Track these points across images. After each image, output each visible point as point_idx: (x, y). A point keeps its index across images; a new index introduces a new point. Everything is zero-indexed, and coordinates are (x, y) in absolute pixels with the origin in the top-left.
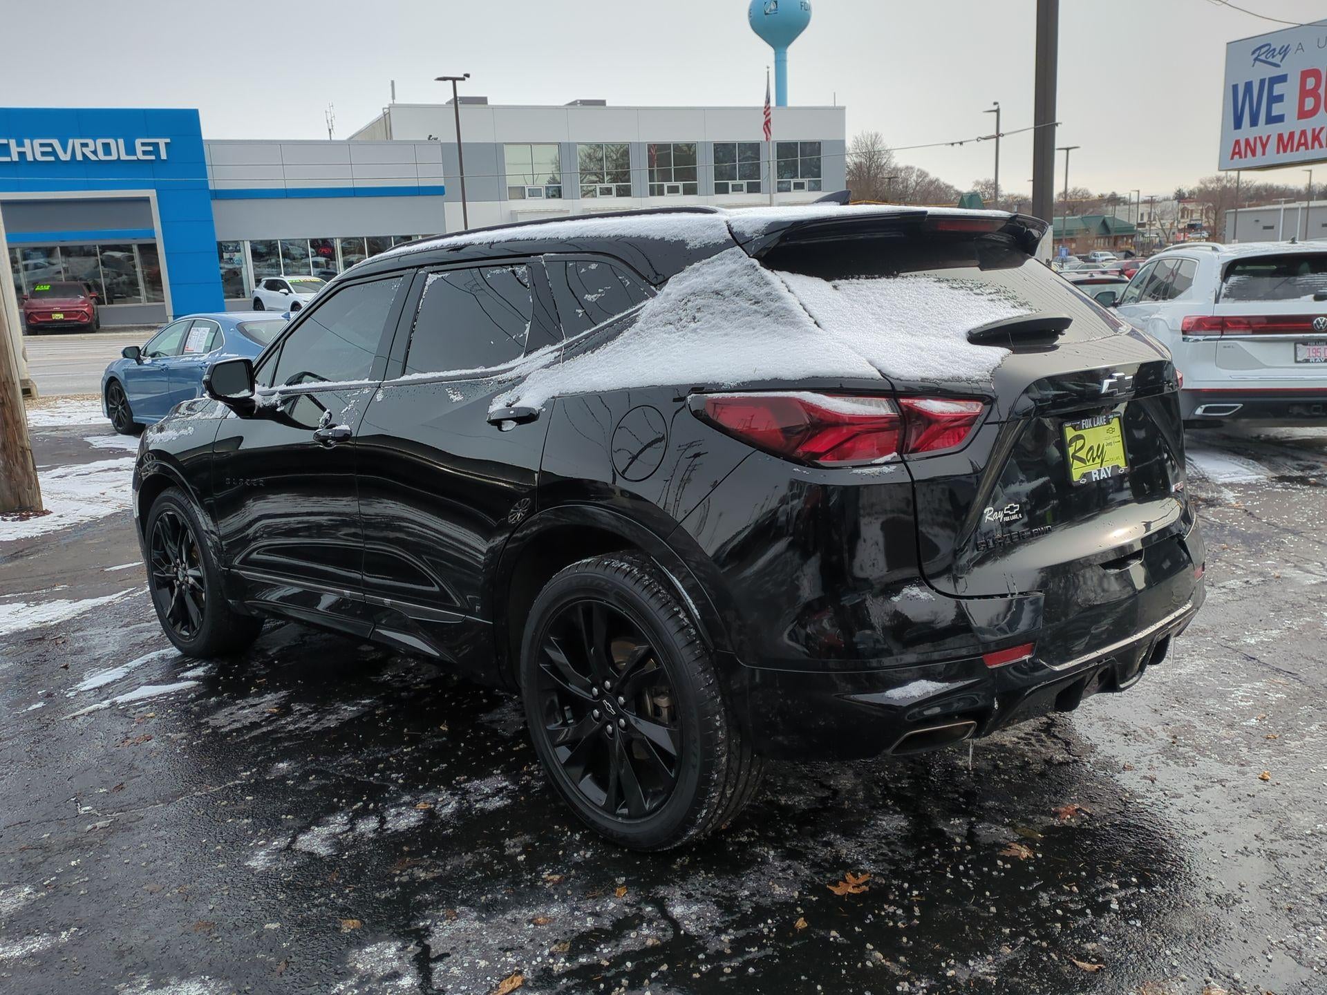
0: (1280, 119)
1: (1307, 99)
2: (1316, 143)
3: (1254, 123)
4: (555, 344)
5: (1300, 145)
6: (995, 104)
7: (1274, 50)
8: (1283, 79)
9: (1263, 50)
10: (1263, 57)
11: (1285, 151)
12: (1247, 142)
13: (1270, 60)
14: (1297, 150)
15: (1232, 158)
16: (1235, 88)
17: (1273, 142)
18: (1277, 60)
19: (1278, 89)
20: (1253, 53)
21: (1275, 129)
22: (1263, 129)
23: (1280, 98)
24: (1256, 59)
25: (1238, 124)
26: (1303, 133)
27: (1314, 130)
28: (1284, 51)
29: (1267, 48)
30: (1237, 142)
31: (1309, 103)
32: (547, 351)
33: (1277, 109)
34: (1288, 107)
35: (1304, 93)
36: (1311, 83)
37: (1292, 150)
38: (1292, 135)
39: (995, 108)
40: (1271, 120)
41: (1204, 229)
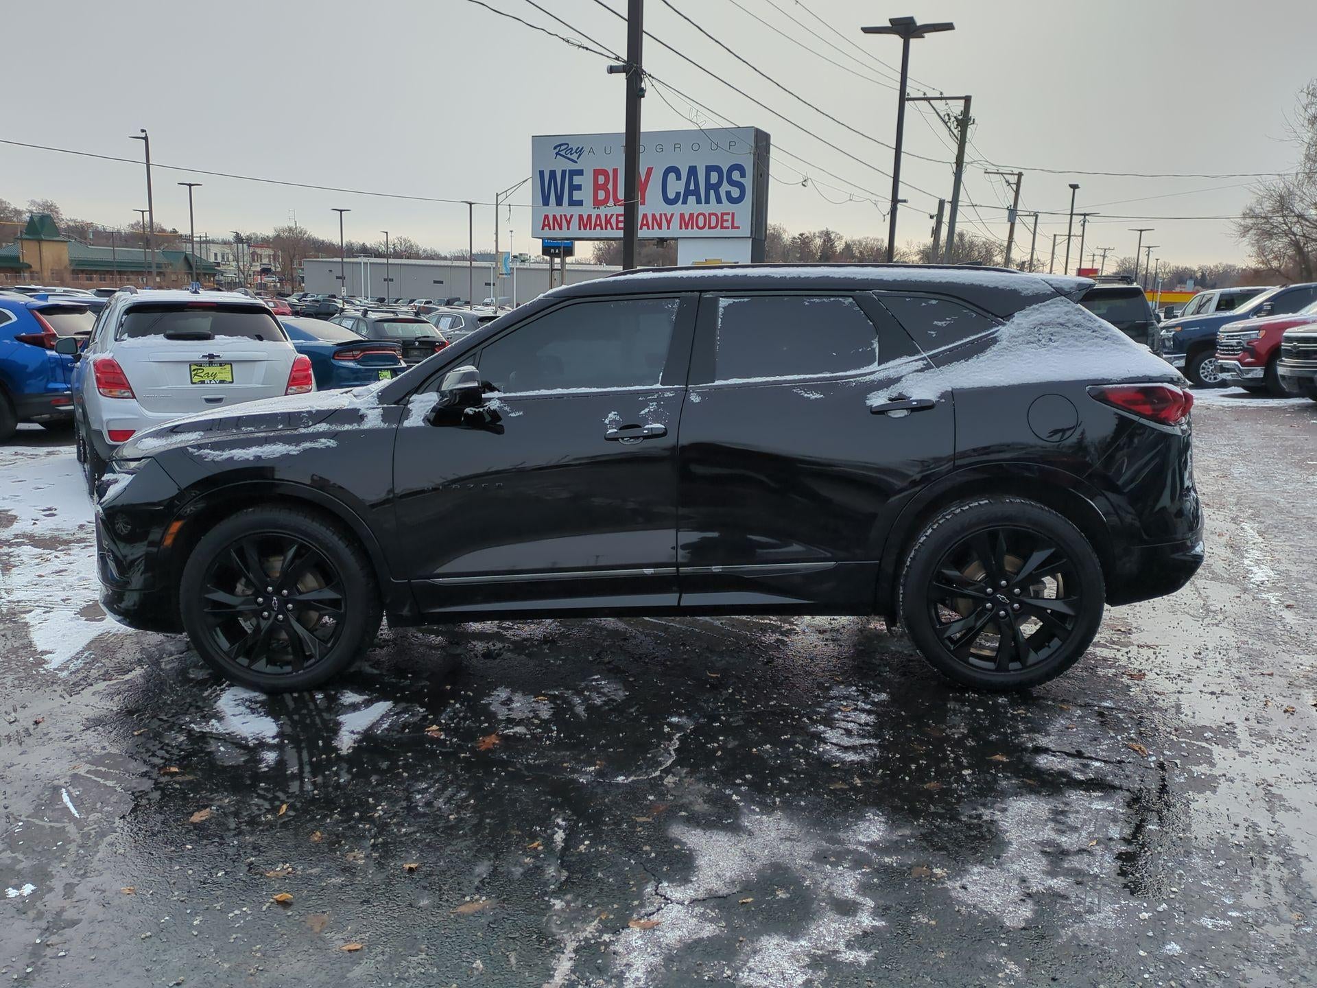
0: (580, 203)
1: (599, 191)
2: (609, 226)
3: (559, 202)
4: (914, 355)
5: (596, 225)
6: (143, 131)
7: (572, 149)
8: (580, 173)
9: (563, 147)
10: (563, 153)
11: (585, 229)
12: (554, 217)
13: (569, 156)
14: (595, 229)
15: (543, 229)
16: (542, 173)
17: (575, 222)
18: (574, 157)
19: (577, 180)
20: (555, 148)
21: (576, 211)
22: (566, 209)
23: (579, 187)
24: (557, 154)
25: (546, 202)
26: (598, 216)
27: (606, 216)
28: (580, 152)
29: (566, 146)
30: (546, 217)
31: (601, 195)
32: (907, 361)
33: (577, 195)
34: (585, 195)
35: (597, 187)
36: (601, 179)
37: (590, 229)
38: (589, 217)
39: (143, 135)
40: (573, 203)
41: (275, 273)
